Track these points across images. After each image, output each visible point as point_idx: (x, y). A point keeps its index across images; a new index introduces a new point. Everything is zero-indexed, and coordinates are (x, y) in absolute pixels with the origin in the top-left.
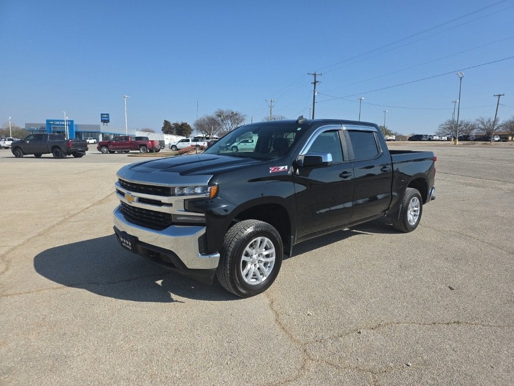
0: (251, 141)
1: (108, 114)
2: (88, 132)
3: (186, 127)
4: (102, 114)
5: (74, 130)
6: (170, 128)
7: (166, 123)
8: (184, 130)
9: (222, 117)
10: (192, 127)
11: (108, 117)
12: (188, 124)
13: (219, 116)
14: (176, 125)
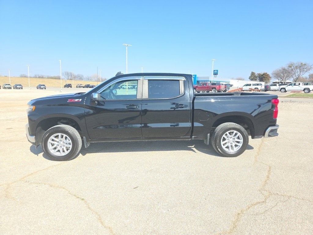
0: (298, 84)
1: (217, 70)
2: (203, 81)
3: (266, 75)
4: (214, 71)
5: (196, 80)
6: (255, 77)
7: (253, 74)
8: (265, 78)
9: (292, 67)
10: (271, 75)
11: (217, 72)
12: (268, 73)
13: (291, 67)
14: (259, 74)
